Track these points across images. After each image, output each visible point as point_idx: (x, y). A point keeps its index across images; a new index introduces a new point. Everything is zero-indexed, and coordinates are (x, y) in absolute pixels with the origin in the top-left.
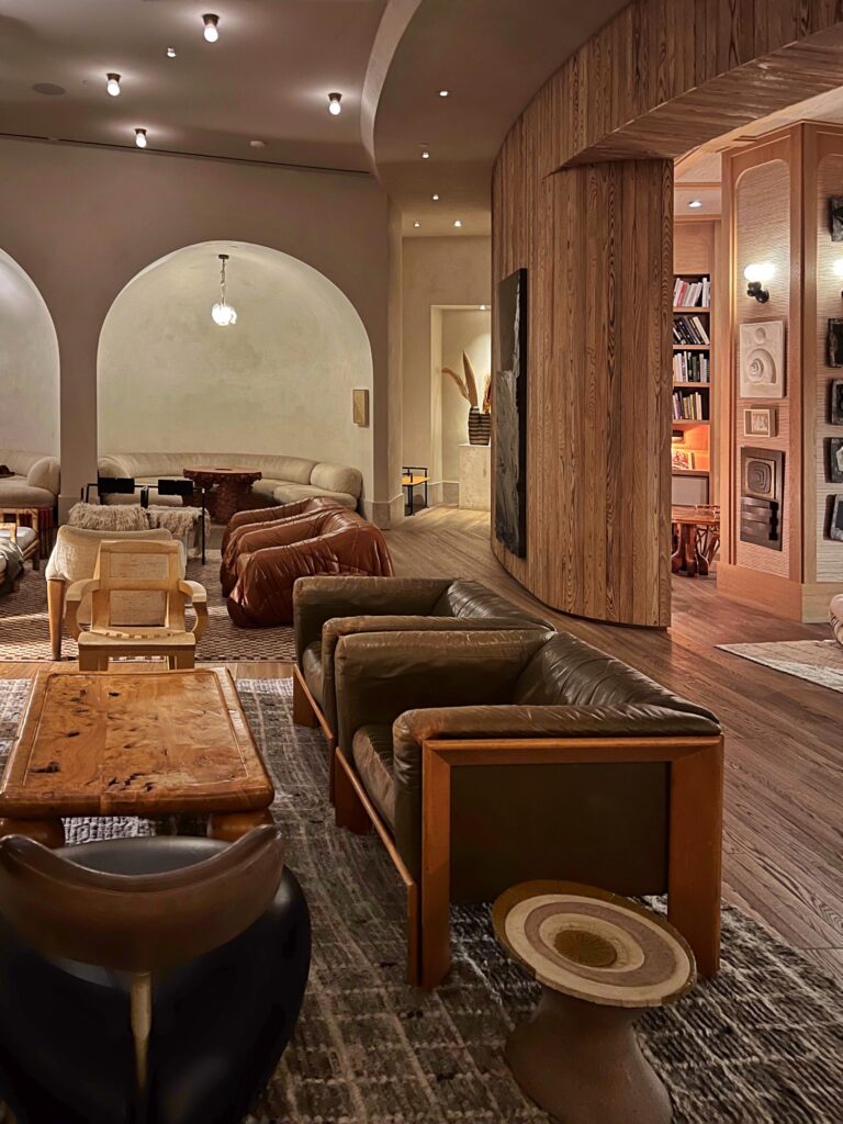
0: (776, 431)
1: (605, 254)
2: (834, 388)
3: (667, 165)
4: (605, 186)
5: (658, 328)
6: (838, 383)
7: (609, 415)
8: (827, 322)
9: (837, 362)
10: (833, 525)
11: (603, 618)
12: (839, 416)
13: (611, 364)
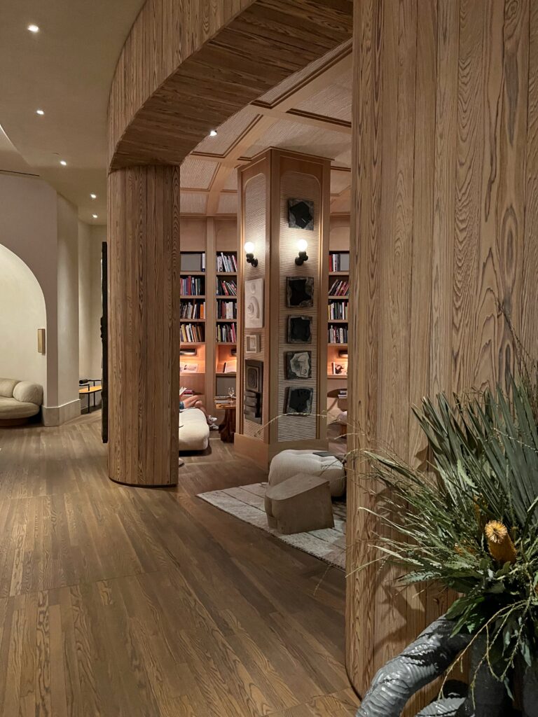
0: (260, 349)
1: (137, 230)
2: (289, 320)
3: (175, 170)
4: (136, 182)
5: (170, 282)
6: (292, 317)
7: (140, 342)
8: (285, 278)
9: (292, 304)
10: (288, 406)
11: (136, 483)
12: (292, 338)
13: (141, 307)
